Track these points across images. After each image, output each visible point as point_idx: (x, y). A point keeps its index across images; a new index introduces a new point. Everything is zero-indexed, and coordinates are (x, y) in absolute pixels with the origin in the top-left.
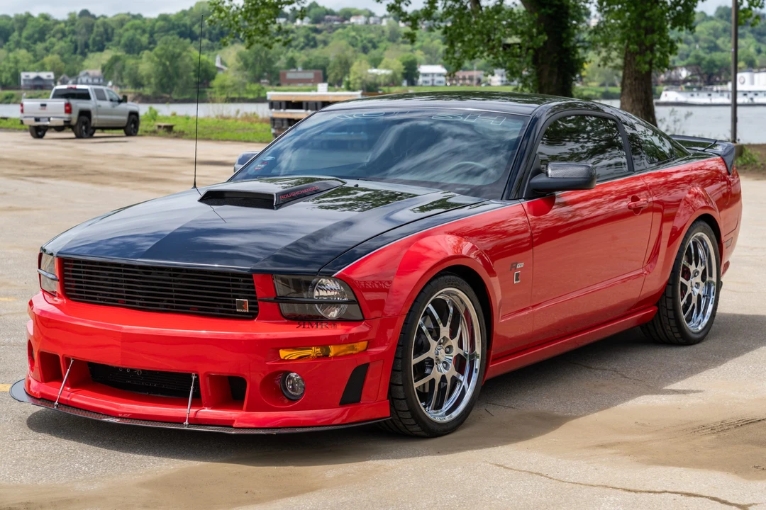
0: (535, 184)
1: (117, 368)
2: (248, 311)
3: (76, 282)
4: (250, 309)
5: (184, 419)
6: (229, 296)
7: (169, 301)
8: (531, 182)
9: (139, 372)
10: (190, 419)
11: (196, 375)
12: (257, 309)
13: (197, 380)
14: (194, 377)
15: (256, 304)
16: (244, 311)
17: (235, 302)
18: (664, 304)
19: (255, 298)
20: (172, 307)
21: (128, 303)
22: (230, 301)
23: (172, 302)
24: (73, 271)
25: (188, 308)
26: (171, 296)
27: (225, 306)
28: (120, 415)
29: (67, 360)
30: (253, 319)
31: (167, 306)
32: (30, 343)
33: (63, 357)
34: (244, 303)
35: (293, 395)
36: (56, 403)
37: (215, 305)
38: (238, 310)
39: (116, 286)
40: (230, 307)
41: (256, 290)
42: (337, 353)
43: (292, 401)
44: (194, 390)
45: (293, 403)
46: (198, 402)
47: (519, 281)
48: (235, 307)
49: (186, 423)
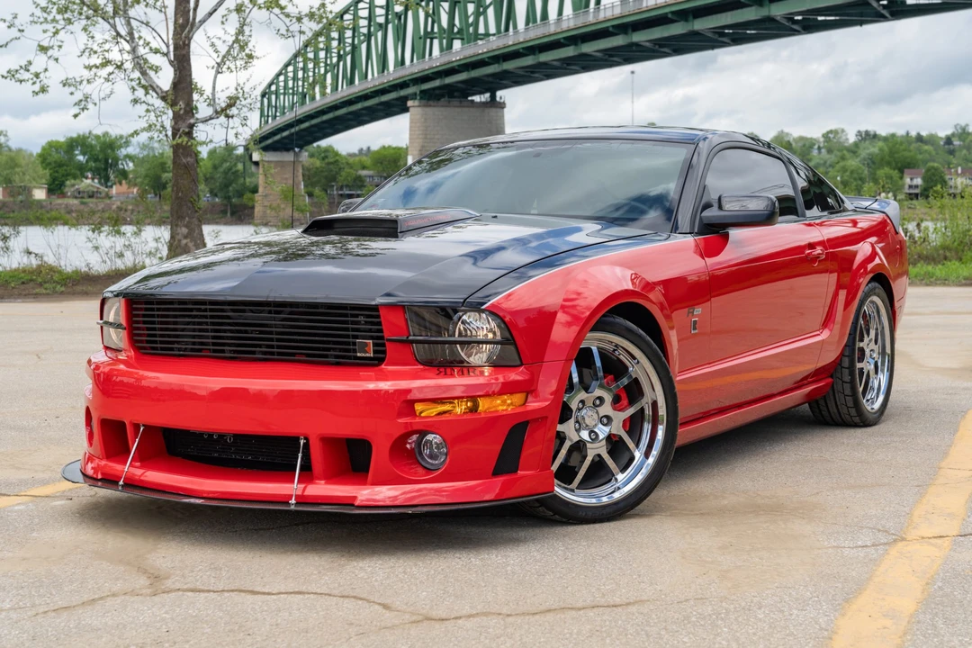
0: (707, 217)
1: (201, 434)
2: (372, 355)
3: (148, 329)
4: (375, 352)
5: (290, 497)
6: (348, 336)
7: (268, 346)
8: (703, 214)
9: (230, 439)
10: (297, 497)
11: (305, 438)
12: (384, 352)
13: (307, 445)
14: (302, 442)
15: (384, 345)
16: (368, 355)
17: (354, 344)
18: (839, 375)
19: (382, 338)
20: (273, 354)
21: (215, 351)
22: (348, 344)
23: (272, 347)
24: (144, 316)
25: (294, 355)
26: (272, 340)
27: (341, 350)
28: (205, 495)
29: (137, 427)
30: (379, 365)
31: (265, 353)
32: (88, 411)
33: (131, 422)
34: (366, 344)
35: (432, 464)
36: (121, 483)
37: (329, 349)
38: (359, 355)
39: (200, 330)
40: (348, 351)
41: (384, 327)
42: (489, 408)
43: (429, 470)
44: (302, 459)
45: (431, 475)
46: (308, 475)
47: (696, 331)
48: (355, 351)
49: (293, 501)
